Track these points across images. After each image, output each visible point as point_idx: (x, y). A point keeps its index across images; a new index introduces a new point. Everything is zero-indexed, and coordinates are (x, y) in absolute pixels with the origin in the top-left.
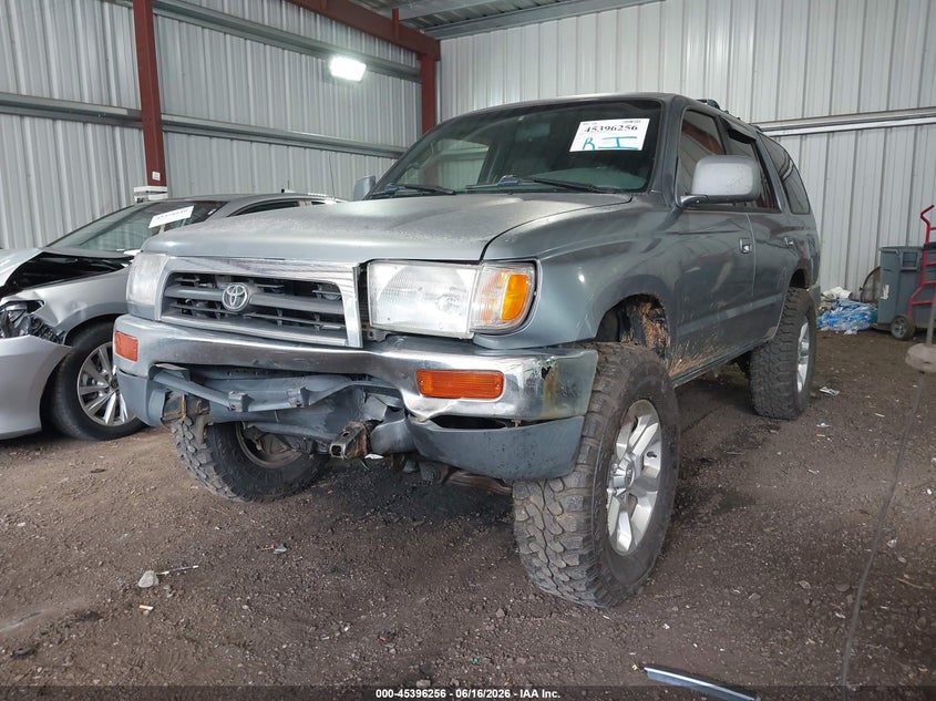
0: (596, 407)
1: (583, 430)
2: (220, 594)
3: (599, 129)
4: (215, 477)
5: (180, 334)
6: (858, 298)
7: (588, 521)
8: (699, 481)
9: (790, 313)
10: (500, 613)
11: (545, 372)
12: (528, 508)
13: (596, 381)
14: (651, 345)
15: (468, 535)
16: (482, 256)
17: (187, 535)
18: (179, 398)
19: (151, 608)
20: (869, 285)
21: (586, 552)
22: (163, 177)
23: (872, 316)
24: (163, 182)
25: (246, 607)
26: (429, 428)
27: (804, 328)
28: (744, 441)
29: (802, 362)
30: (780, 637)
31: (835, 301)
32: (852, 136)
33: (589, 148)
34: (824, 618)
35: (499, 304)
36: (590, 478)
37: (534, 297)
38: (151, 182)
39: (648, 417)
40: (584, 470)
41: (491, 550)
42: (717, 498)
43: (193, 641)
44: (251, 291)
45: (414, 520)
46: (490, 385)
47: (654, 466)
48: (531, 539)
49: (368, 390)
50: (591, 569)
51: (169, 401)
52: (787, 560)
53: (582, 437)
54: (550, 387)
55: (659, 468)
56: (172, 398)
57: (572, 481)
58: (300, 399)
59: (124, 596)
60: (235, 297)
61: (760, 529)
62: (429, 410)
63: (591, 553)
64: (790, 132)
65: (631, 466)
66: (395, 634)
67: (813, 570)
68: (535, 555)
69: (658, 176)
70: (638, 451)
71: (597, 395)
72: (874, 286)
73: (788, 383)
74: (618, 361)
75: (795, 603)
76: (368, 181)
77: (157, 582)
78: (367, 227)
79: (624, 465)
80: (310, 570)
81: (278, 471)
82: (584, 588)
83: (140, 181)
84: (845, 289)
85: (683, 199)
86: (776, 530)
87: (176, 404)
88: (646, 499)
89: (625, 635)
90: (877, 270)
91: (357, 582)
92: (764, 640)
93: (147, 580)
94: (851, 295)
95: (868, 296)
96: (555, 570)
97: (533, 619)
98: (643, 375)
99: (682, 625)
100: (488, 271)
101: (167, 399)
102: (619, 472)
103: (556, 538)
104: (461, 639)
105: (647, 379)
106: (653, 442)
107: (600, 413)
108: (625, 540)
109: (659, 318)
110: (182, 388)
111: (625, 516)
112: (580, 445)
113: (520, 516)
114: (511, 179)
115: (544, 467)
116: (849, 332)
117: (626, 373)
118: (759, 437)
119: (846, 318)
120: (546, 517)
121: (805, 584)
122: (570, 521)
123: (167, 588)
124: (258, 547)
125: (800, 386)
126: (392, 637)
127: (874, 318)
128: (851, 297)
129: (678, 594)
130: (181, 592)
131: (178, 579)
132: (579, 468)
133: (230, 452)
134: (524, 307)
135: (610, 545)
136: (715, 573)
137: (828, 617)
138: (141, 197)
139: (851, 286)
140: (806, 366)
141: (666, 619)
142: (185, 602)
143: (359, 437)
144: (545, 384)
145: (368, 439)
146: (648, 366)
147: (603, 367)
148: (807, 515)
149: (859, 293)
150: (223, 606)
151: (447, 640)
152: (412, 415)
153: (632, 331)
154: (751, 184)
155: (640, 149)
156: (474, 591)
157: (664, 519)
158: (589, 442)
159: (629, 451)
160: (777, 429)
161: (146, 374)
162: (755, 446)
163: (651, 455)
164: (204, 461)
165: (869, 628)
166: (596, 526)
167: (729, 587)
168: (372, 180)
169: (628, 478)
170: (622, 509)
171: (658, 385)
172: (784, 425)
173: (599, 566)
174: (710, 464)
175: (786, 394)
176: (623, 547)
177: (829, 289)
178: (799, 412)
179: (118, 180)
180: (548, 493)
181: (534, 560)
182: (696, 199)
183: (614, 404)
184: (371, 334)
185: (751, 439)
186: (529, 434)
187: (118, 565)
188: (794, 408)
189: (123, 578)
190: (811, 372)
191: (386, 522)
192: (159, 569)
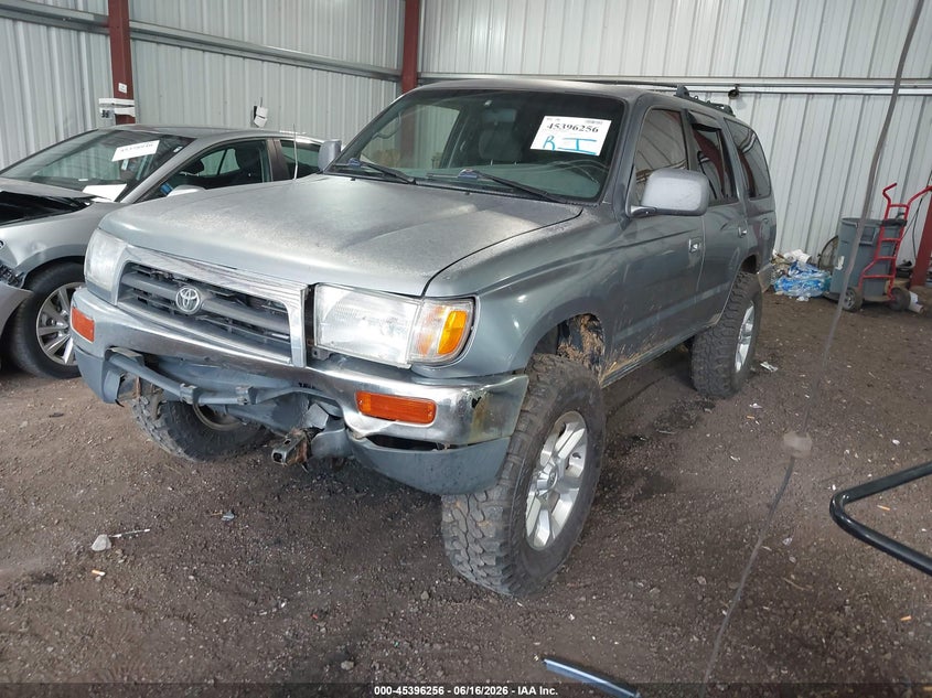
0: (522, 427)
1: (509, 447)
2: (169, 562)
3: (561, 127)
4: (169, 440)
5: (134, 323)
6: (816, 262)
7: (506, 529)
8: (627, 462)
9: (735, 299)
10: (425, 595)
11: (475, 403)
12: (454, 513)
13: (526, 401)
14: (587, 352)
15: (406, 509)
16: (425, 290)
17: (140, 495)
18: (134, 381)
19: (102, 574)
20: (828, 252)
21: (502, 555)
22: (130, 89)
23: (825, 285)
24: (129, 95)
25: (192, 577)
26: (365, 445)
27: (749, 312)
28: (679, 419)
29: (743, 342)
30: (669, 633)
31: (793, 265)
32: (831, 100)
33: (549, 147)
34: (711, 615)
35: (437, 337)
36: (511, 491)
37: (471, 331)
38: (118, 95)
39: (575, 424)
40: (506, 483)
41: (424, 527)
42: (641, 482)
43: (141, 611)
44: (203, 297)
45: (357, 492)
46: (423, 411)
47: (578, 466)
48: (455, 539)
49: (312, 399)
50: (506, 568)
51: (124, 383)
52: (692, 554)
53: (508, 454)
54: (479, 415)
55: (582, 468)
56: (127, 380)
57: (495, 494)
58: (248, 398)
59: (78, 558)
60: (189, 299)
61: (674, 520)
62: (366, 428)
63: (506, 556)
64: (771, 90)
65: (555, 470)
66: (326, 613)
67: (713, 565)
68: (459, 552)
69: (611, 186)
70: (563, 455)
71: (525, 414)
72: (833, 252)
73: (726, 366)
74: (548, 381)
75: (690, 597)
76: (333, 145)
77: (110, 546)
78: (317, 245)
79: (548, 470)
80: (254, 541)
81: (231, 433)
82: (499, 583)
83: (105, 91)
84: (805, 252)
85: (633, 209)
86: (688, 522)
87: (130, 386)
88: (568, 496)
89: (533, 624)
90: (836, 237)
91: (297, 556)
92: (654, 635)
93: (100, 543)
94: (810, 259)
95: (826, 263)
96: (473, 566)
97: (453, 604)
98: (572, 392)
99: (586, 617)
100: (428, 307)
101: (122, 380)
102: (542, 476)
103: (476, 541)
104: (386, 621)
105: (575, 395)
106: (579, 444)
107: (526, 432)
108: (543, 535)
109: (596, 329)
110: (137, 373)
111: (545, 514)
112: (505, 461)
113: (447, 518)
114: (470, 173)
115: (469, 485)
116: (801, 299)
117: (554, 393)
118: (693, 415)
119: (801, 284)
120: (469, 522)
121: (702, 580)
122: (490, 527)
123: (119, 552)
124: (207, 512)
125: (739, 366)
126: (323, 614)
127: (827, 286)
128: (809, 262)
129: (588, 583)
130: (132, 558)
131: (129, 544)
132: (502, 482)
133: (184, 417)
134: (459, 341)
135: (527, 544)
136: (625, 563)
137: (715, 614)
138: (106, 110)
139: (811, 250)
140: (747, 346)
141: (572, 609)
142: (135, 569)
143: (300, 445)
144: (475, 412)
145: (309, 447)
146: (576, 383)
147: (534, 386)
148: (720, 506)
149: (817, 259)
150: (171, 576)
151: (374, 621)
152: (351, 430)
153: (570, 338)
154: (699, 201)
155: (598, 154)
156: (404, 571)
157: (583, 513)
158: (514, 459)
159: (555, 455)
160: (712, 407)
161: (102, 356)
162: (686, 425)
163: (576, 455)
164: (159, 425)
165: (748, 628)
166: (513, 533)
167: (633, 579)
168: (338, 145)
169: (551, 481)
170: (542, 508)
171: (586, 398)
172: (720, 403)
173: (514, 566)
174: (642, 443)
175: (724, 376)
176: (540, 542)
177: (789, 251)
178: (734, 390)
179: (82, 89)
180: (472, 502)
181: (457, 556)
182: (646, 210)
183: (540, 423)
184: (316, 353)
185: (685, 418)
186: (456, 457)
187: (73, 523)
188: (731, 386)
189: (78, 539)
190: (751, 352)
191: (331, 492)
192: (111, 532)
